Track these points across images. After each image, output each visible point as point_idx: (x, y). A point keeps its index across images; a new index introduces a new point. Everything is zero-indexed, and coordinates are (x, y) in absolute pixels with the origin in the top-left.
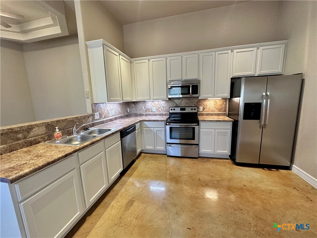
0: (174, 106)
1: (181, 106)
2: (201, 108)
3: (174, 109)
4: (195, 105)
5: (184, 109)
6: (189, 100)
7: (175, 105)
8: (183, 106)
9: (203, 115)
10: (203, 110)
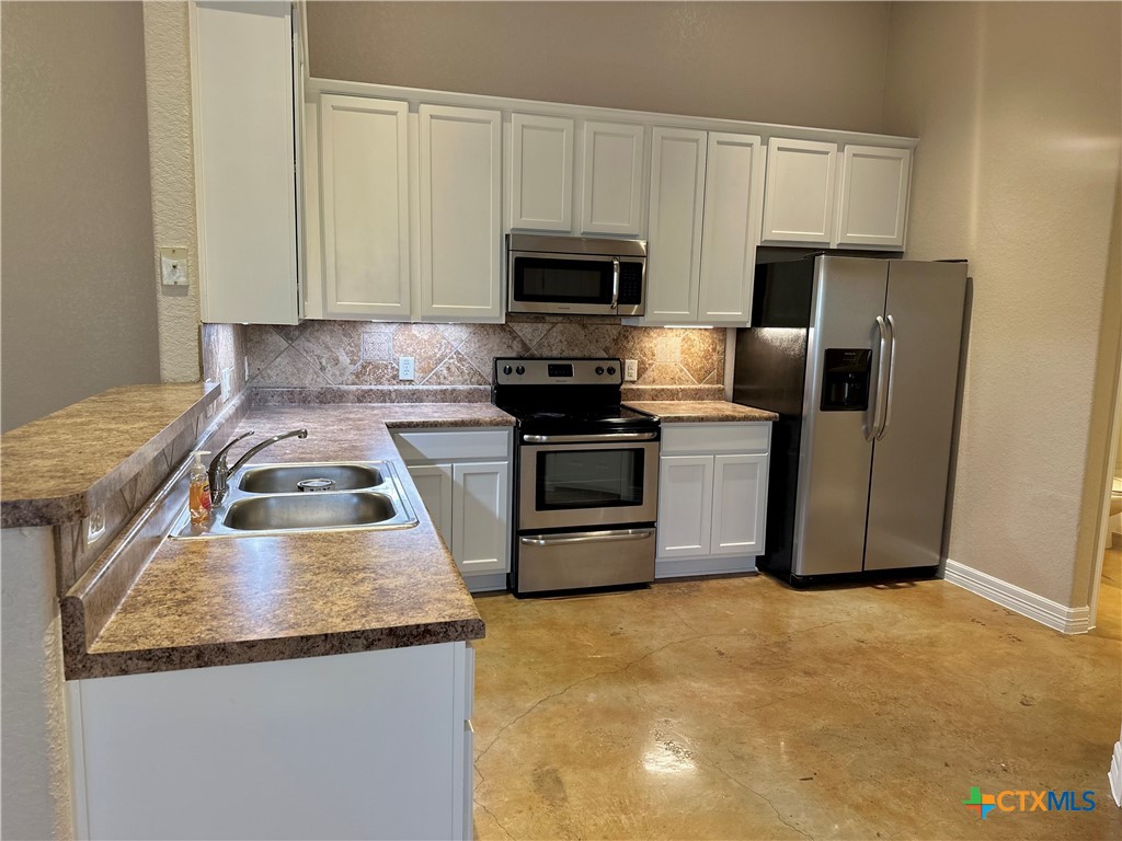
0: (514, 355)
1: (546, 353)
2: (632, 365)
3: (521, 371)
4: (606, 350)
5: (567, 371)
6: (584, 326)
7: (516, 350)
8: (555, 353)
9: (638, 395)
10: (639, 376)
